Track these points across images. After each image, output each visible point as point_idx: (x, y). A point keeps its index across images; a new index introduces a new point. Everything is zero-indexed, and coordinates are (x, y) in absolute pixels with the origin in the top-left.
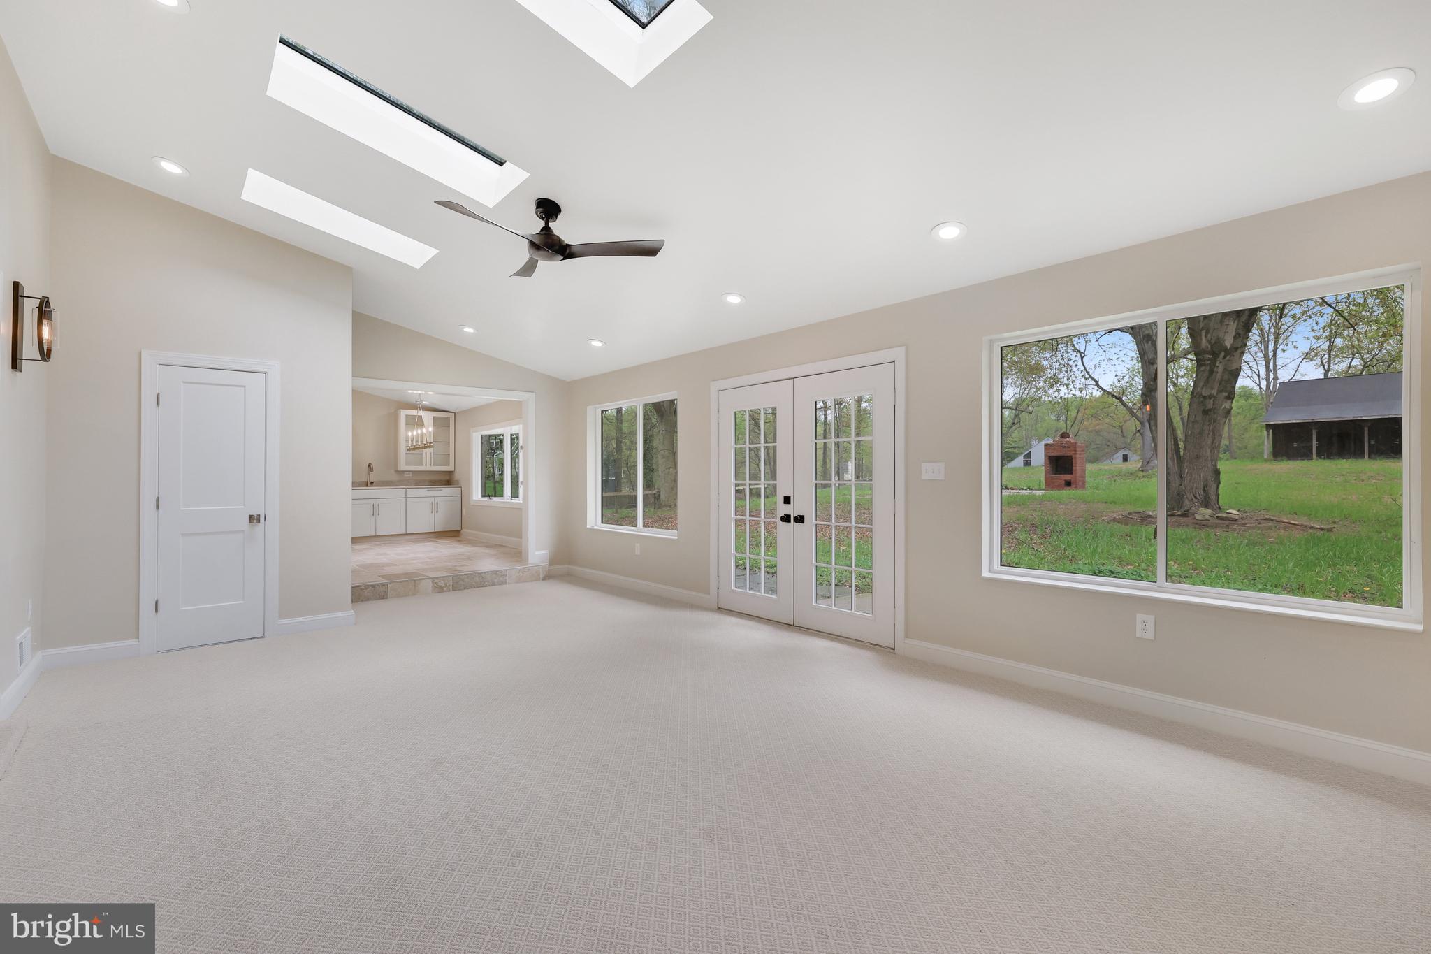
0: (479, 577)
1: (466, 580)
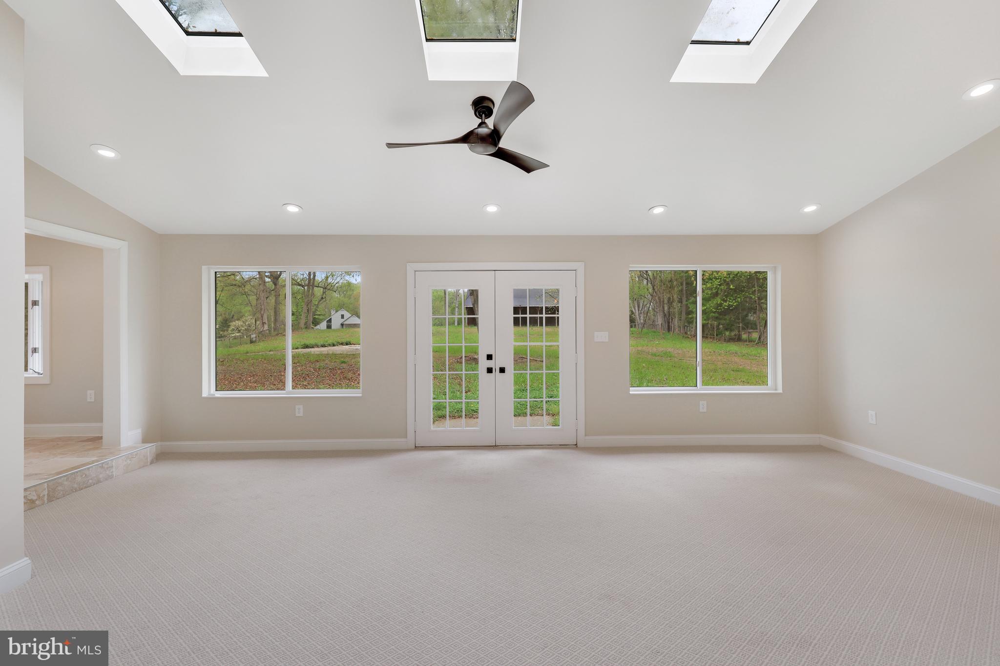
0: (82, 476)
1: (66, 483)
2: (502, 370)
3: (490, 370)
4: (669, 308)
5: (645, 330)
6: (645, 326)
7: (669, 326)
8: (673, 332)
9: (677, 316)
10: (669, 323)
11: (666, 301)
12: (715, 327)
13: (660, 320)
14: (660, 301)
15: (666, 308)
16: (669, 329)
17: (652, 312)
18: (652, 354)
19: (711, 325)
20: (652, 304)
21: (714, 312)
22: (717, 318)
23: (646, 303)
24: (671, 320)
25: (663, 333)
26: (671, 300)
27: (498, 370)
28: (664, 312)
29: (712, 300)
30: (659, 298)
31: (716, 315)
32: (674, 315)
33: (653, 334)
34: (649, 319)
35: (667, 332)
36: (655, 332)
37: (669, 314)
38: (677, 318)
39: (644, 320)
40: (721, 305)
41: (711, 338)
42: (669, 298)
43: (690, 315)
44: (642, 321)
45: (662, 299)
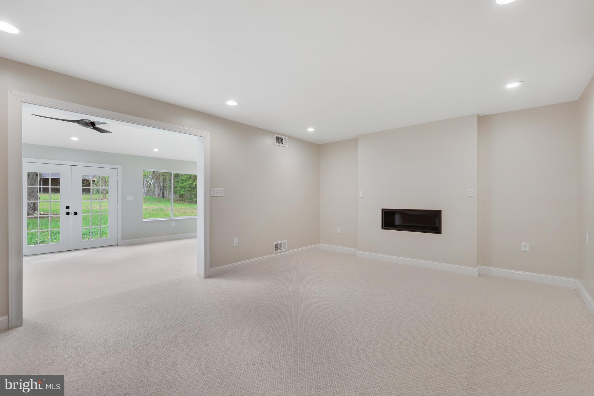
2: (76, 213)
3: (68, 214)
4: (163, 184)
5: (148, 197)
6: (148, 194)
7: (163, 195)
8: (166, 198)
9: (168, 189)
10: (163, 193)
11: (161, 180)
12: (189, 195)
13: (157, 191)
14: (158, 179)
15: (162, 184)
16: (163, 197)
17: (152, 186)
18: (152, 210)
19: (187, 195)
20: (152, 181)
21: (188, 188)
22: (190, 190)
23: (148, 180)
24: (164, 191)
25: (159, 199)
26: (165, 180)
27: (73, 213)
28: (160, 186)
29: (187, 181)
30: (157, 178)
31: (190, 189)
32: (166, 188)
33: (153, 199)
34: (151, 190)
35: (162, 198)
36: (154, 198)
37: (163, 188)
38: (168, 190)
39: (147, 191)
40: (191, 184)
41: (187, 201)
42: (163, 179)
43: (176, 188)
44: (146, 191)
45: (159, 179)
